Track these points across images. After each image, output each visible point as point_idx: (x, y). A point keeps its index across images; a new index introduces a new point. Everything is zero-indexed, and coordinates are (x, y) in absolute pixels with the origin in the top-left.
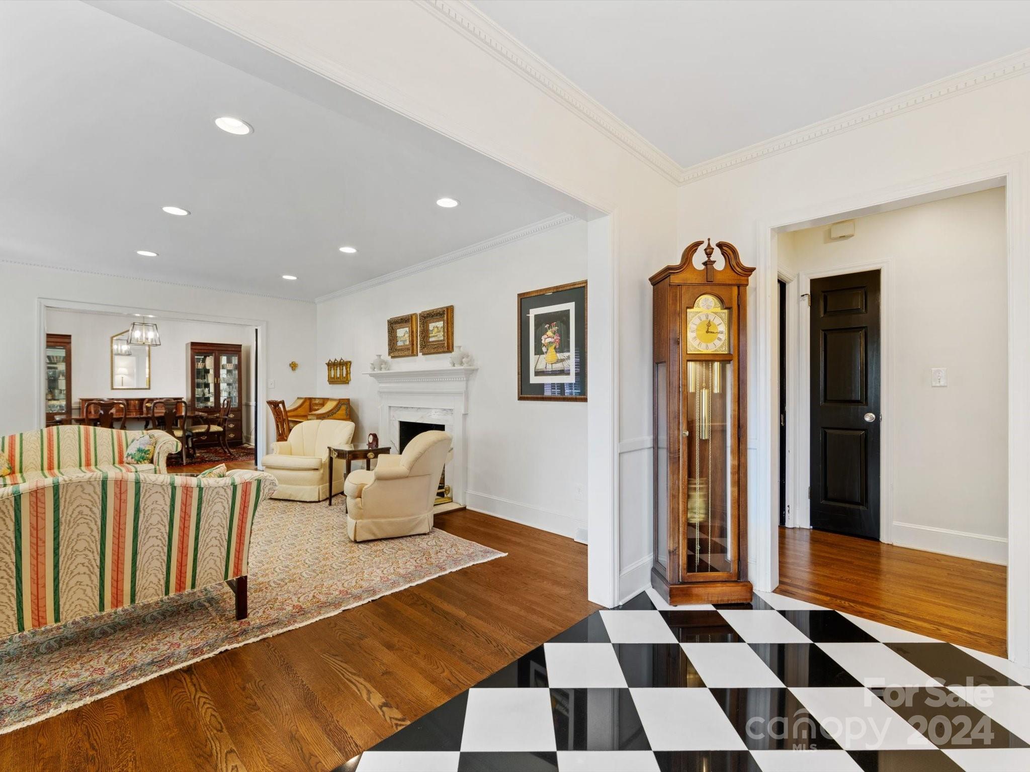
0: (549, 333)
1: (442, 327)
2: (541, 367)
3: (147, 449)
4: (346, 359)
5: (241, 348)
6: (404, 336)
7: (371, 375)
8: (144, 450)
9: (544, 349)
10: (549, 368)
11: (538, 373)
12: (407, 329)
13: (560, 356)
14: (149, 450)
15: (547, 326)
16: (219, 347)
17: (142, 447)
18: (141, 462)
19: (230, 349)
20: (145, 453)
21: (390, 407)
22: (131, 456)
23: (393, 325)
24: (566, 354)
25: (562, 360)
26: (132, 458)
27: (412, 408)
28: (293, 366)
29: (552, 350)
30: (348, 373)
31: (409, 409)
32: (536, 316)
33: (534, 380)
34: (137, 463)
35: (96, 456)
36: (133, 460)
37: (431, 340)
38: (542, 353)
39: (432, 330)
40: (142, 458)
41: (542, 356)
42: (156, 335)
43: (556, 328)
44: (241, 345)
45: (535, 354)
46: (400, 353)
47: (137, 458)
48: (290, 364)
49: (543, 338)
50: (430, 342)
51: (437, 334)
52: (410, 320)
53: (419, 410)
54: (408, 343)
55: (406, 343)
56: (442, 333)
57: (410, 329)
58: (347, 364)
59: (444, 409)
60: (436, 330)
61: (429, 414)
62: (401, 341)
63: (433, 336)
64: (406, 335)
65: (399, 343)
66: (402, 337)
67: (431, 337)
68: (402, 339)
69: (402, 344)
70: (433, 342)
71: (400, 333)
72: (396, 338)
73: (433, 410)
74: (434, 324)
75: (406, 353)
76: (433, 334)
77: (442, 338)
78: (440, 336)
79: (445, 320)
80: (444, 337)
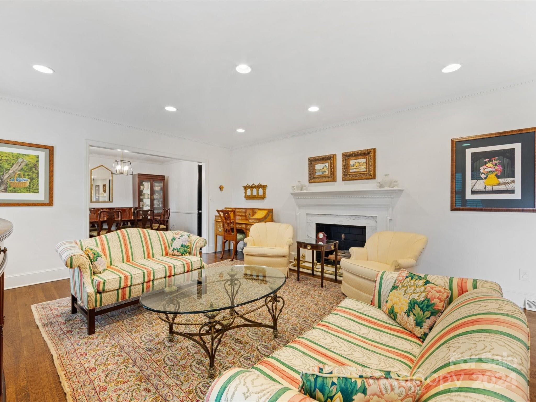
0: (489, 165)
1: (363, 163)
2: (477, 188)
3: (187, 245)
4: (263, 184)
5: (164, 177)
6: (323, 168)
7: (292, 194)
8: (186, 245)
9: (483, 176)
11: (473, 192)
12: (327, 164)
13: (503, 180)
14: (189, 246)
15: (486, 160)
16: (152, 176)
17: (184, 243)
18: (185, 254)
19: (159, 178)
20: (187, 248)
21: (307, 214)
22: (176, 251)
23: (313, 161)
24: (510, 180)
25: (505, 184)
26: (178, 251)
27: (330, 215)
28: (221, 188)
29: (493, 176)
30: (264, 193)
31: (326, 216)
32: (473, 154)
33: (470, 197)
34: (182, 255)
35: (152, 250)
36: (179, 253)
37: (351, 171)
38: (481, 179)
39: (353, 165)
40: (186, 252)
41: (480, 181)
42: (130, 168)
43: (498, 161)
44: (165, 176)
45: (472, 179)
46: (317, 180)
47: (181, 251)
48: (220, 187)
49: (482, 168)
50: (351, 172)
51: (359, 167)
52: (330, 159)
53: (337, 216)
54: (327, 173)
55: (325, 173)
56: (365, 167)
57: (330, 164)
58: (264, 187)
59: (365, 216)
60: (357, 164)
61: (349, 219)
62: (319, 172)
63: (355, 169)
64: (325, 168)
65: (318, 174)
66: (321, 169)
67: (353, 169)
68: (321, 171)
69: (321, 174)
70: (355, 172)
71: (319, 167)
72: (316, 170)
73: (353, 217)
74: (355, 161)
75: (324, 179)
76: (354, 167)
77: (365, 170)
78: (363, 168)
79: (366, 158)
80: (366, 169)
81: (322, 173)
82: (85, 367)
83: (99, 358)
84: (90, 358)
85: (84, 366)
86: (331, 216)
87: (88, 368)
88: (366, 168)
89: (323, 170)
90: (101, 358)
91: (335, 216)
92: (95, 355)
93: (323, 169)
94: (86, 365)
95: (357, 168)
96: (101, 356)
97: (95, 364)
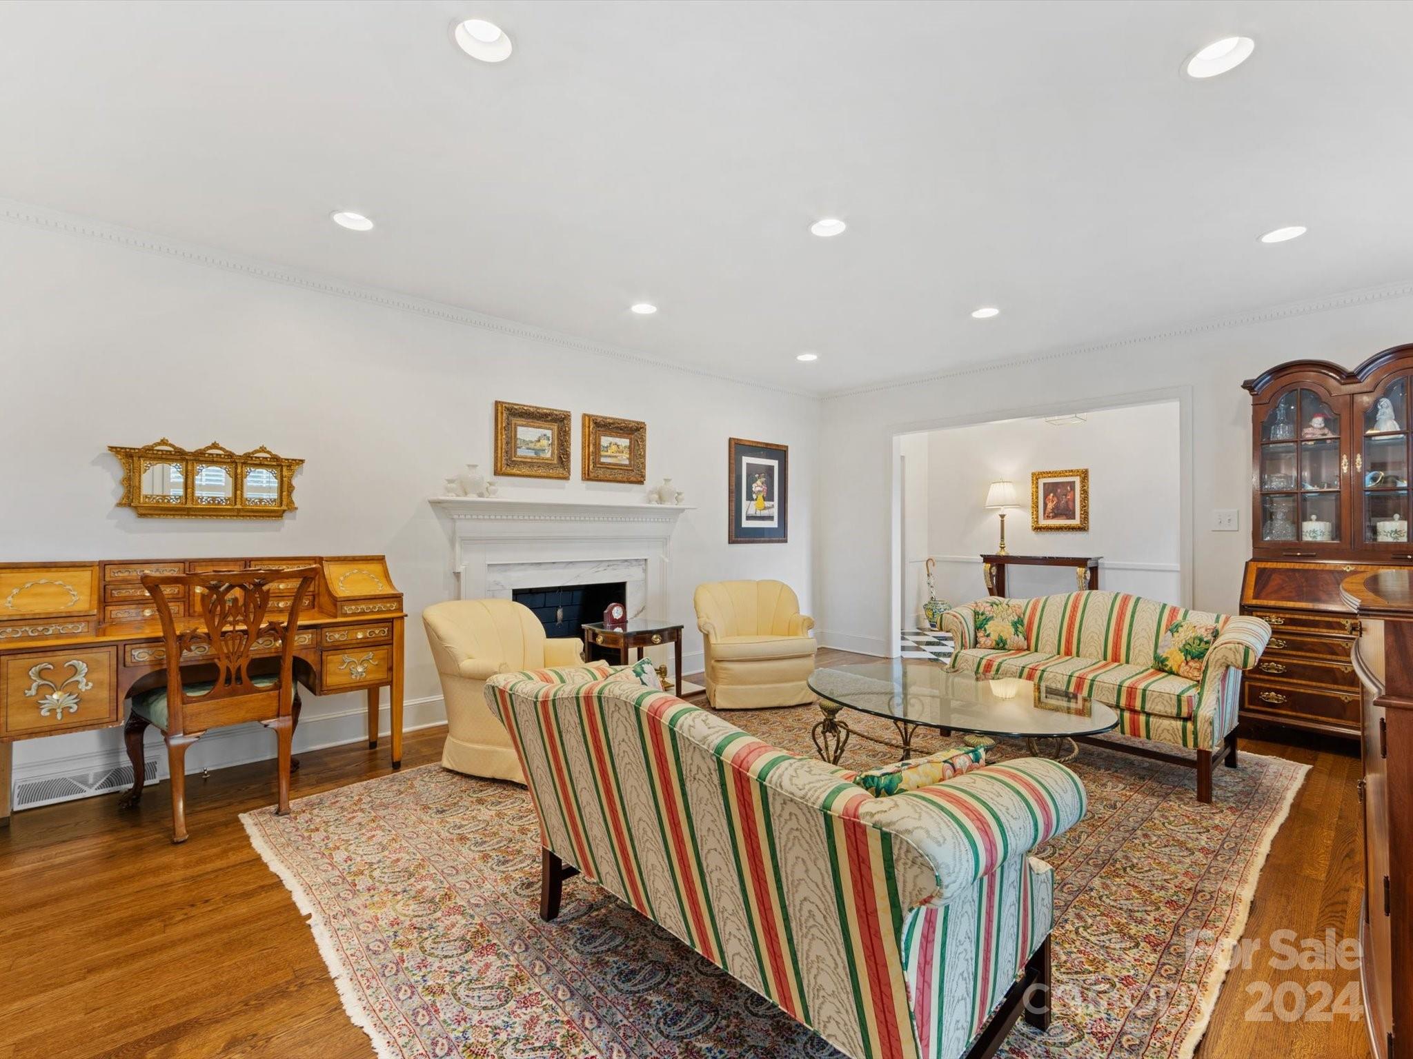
0: (759, 482)
1: (625, 447)
6: (539, 441)
9: (754, 496)
10: (758, 514)
11: (749, 518)
12: (550, 433)
13: (768, 504)
15: (757, 475)
21: (488, 565)
24: (771, 503)
25: (769, 508)
27: (554, 563)
29: (760, 497)
31: (543, 567)
33: (746, 524)
37: (603, 460)
38: (752, 499)
39: (607, 447)
43: (764, 479)
46: (524, 470)
49: (754, 485)
50: (602, 463)
51: (618, 454)
52: (559, 420)
53: (570, 565)
54: (548, 455)
55: (542, 455)
56: (628, 456)
57: (556, 433)
58: (283, 467)
59: (626, 561)
60: (614, 447)
61: (595, 569)
62: (528, 449)
63: (610, 456)
64: (544, 442)
65: (522, 452)
66: (532, 442)
67: (606, 456)
68: (531, 446)
69: (532, 454)
70: (610, 464)
71: (527, 434)
72: (518, 442)
73: (604, 564)
74: (610, 439)
75: (541, 472)
76: (609, 453)
77: (627, 462)
78: (624, 459)
79: (631, 439)
80: (630, 462)
81: (536, 453)
82: (1157, 956)
83: (1115, 949)
84: (1128, 965)
85: (1156, 961)
86: (555, 565)
87: (1155, 950)
88: (629, 459)
89: (538, 446)
90: (1112, 946)
91: (563, 565)
92: (1112, 960)
93: (538, 444)
94: (1153, 958)
95: (613, 457)
96: (1107, 947)
97: (1137, 945)
